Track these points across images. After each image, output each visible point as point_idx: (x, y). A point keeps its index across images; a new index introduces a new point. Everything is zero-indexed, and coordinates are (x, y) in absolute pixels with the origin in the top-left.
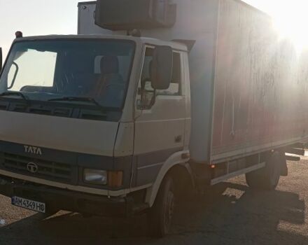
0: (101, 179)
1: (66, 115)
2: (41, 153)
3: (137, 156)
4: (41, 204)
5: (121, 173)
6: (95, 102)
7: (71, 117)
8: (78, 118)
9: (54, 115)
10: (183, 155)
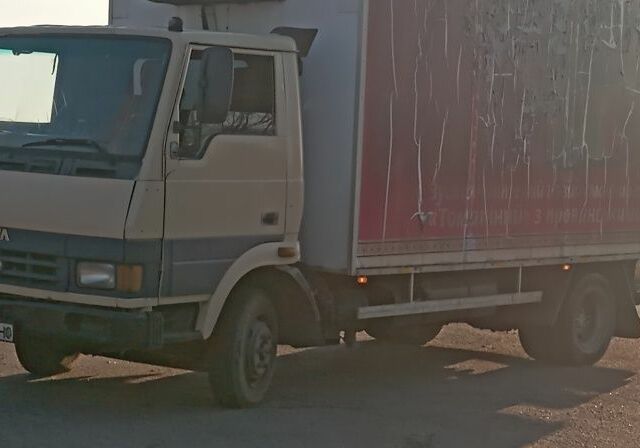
0: (107, 281)
1: (50, 170)
2: (7, 239)
3: (172, 242)
4: (7, 326)
5: (138, 270)
6: (97, 147)
7: (58, 174)
8: (70, 174)
9: (31, 171)
10: (280, 250)
